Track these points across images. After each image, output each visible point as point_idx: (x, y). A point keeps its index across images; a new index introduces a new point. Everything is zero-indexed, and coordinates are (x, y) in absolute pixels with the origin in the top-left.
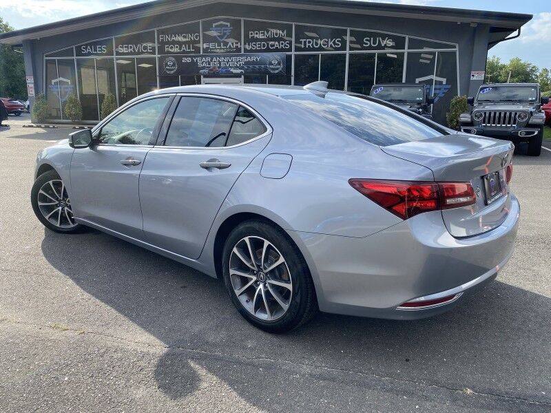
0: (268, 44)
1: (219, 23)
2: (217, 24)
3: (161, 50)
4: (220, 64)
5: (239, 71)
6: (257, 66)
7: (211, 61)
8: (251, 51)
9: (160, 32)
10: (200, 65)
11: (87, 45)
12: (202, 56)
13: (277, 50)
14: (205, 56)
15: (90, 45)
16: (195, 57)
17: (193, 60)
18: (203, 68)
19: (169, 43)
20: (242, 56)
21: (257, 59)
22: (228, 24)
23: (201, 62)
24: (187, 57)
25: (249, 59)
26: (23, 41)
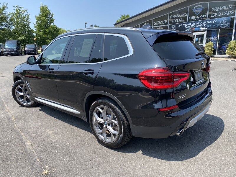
0: (221, 14)
1: (197, 6)
2: (196, 7)
3: (170, 22)
4: (195, 26)
5: (204, 29)
6: (214, 25)
7: (191, 25)
8: (212, 18)
9: (170, 14)
10: (186, 27)
11: (143, 23)
12: (187, 23)
13: (226, 16)
14: (189, 23)
15: (145, 23)
16: (184, 24)
17: (183, 25)
18: (187, 29)
19: (174, 19)
20: (206, 21)
21: (214, 22)
22: (202, 6)
23: (186, 26)
24: (180, 24)
25: (210, 22)
26: (125, 24)
